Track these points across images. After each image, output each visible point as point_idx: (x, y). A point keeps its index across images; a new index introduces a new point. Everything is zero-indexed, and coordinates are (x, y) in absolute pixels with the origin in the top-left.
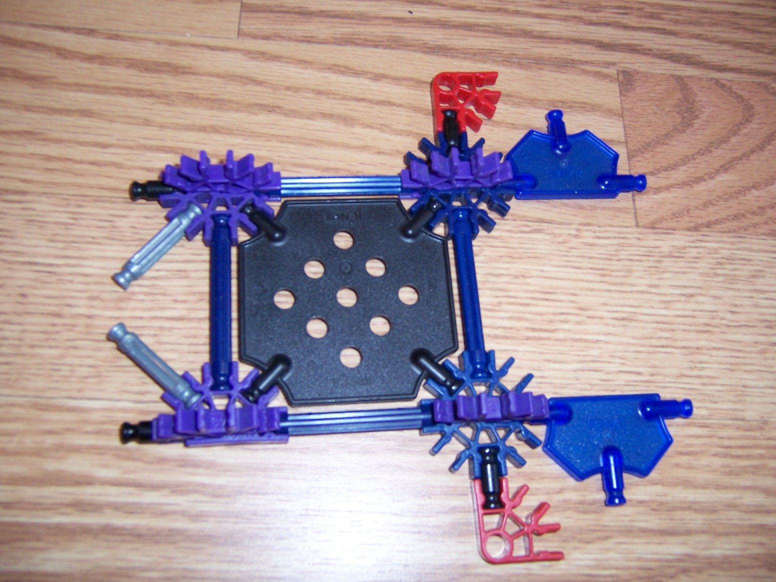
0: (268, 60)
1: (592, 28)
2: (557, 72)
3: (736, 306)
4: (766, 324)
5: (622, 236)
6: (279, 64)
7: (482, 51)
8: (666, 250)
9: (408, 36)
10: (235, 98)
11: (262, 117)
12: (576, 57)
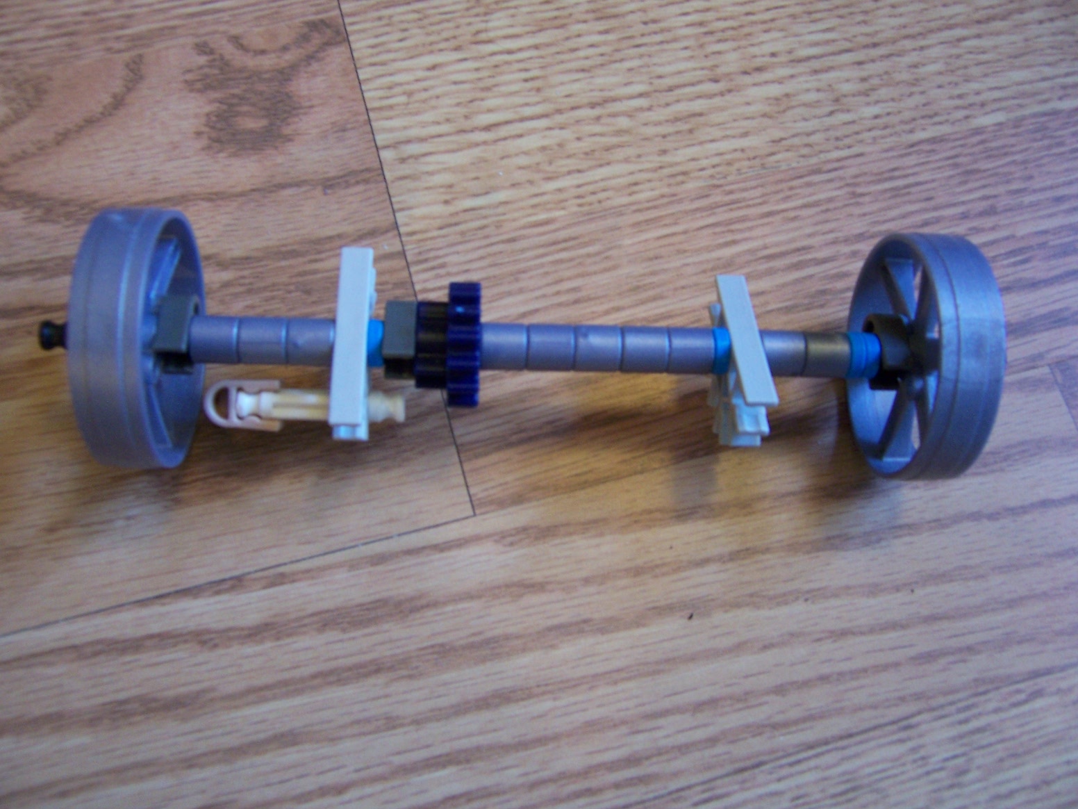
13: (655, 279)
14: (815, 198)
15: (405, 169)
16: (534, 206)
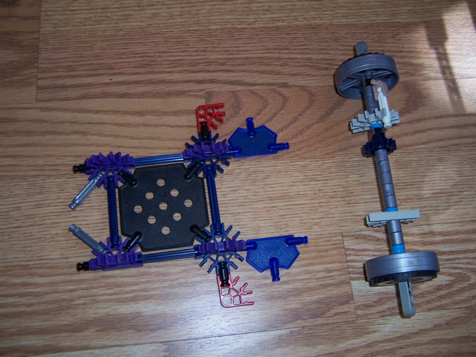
0: (49, 111)
1: (194, 74)
2: (177, 97)
3: (256, 192)
4: (269, 199)
6: (54, 112)
7: (143, 93)
9: (110, 91)
10: (36, 130)
11: (49, 137)
12: (186, 89)
13: (103, 54)
14: (154, 40)
15: (46, 18)
16: (77, 32)
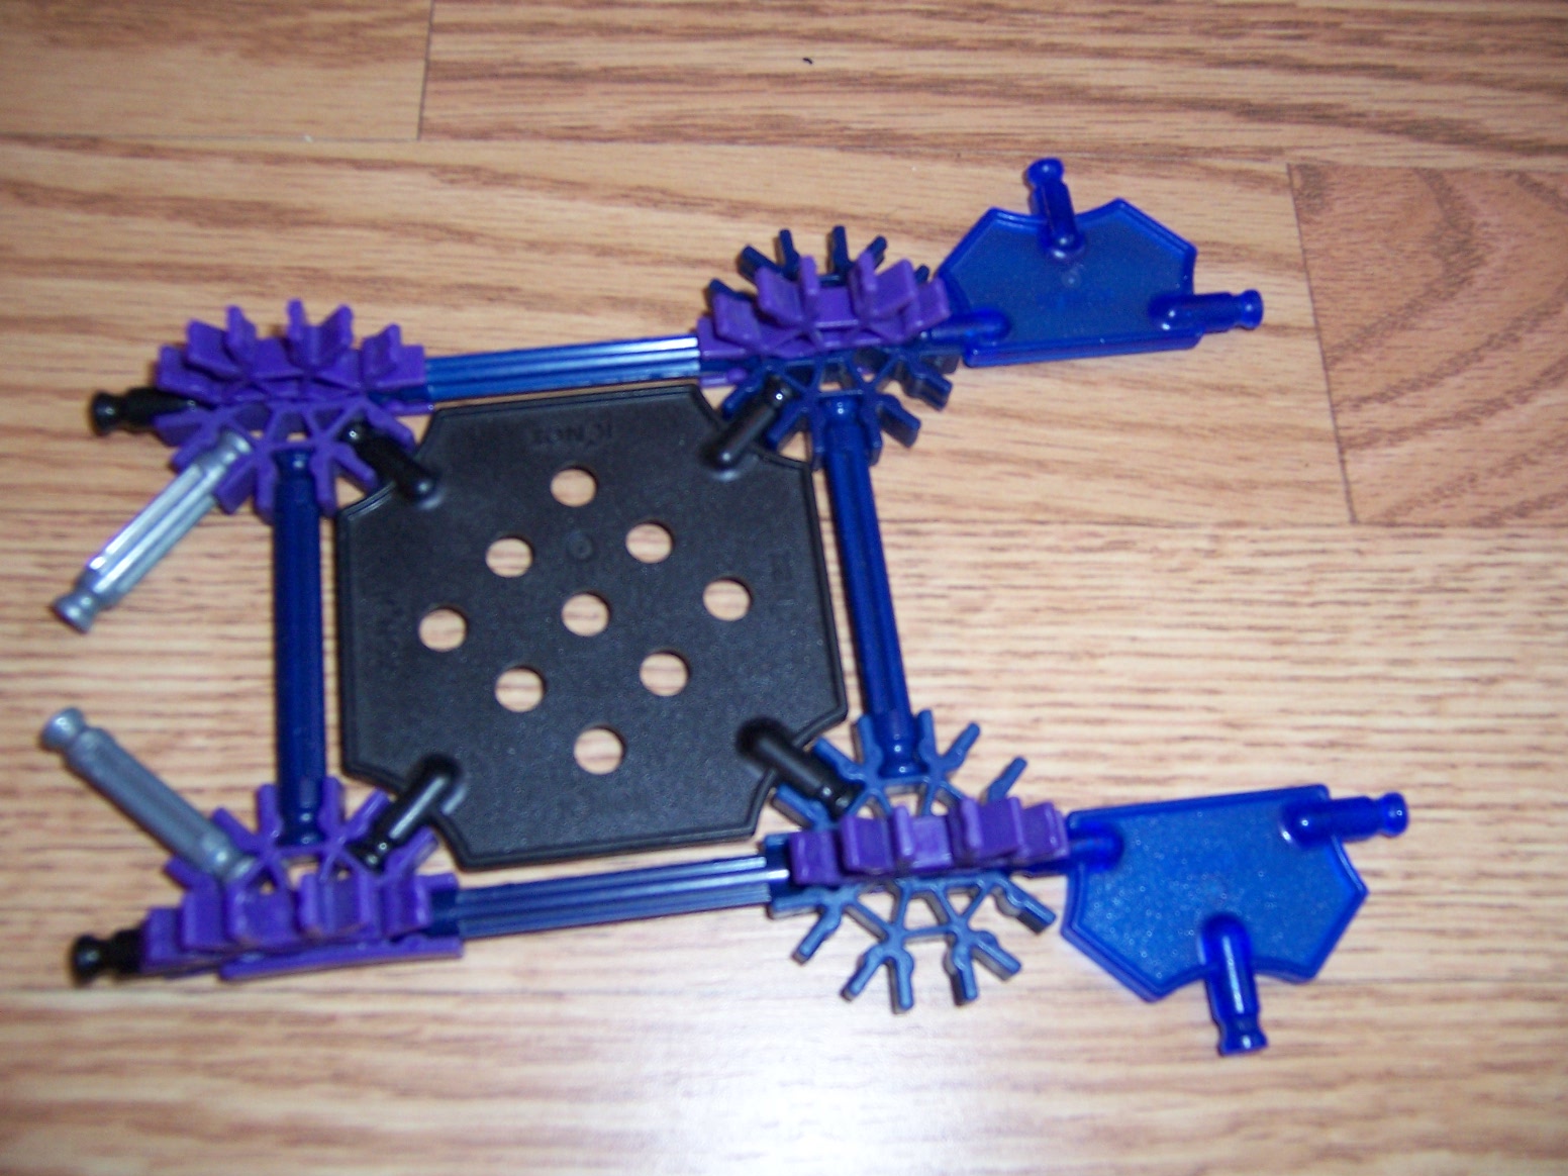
0: (485, 183)
1: (1226, 74)
2: (1149, 175)
5: (1319, 546)
6: (512, 191)
7: (977, 139)
8: (1424, 574)
9: (805, 114)
10: (412, 275)
12: (1191, 140)
